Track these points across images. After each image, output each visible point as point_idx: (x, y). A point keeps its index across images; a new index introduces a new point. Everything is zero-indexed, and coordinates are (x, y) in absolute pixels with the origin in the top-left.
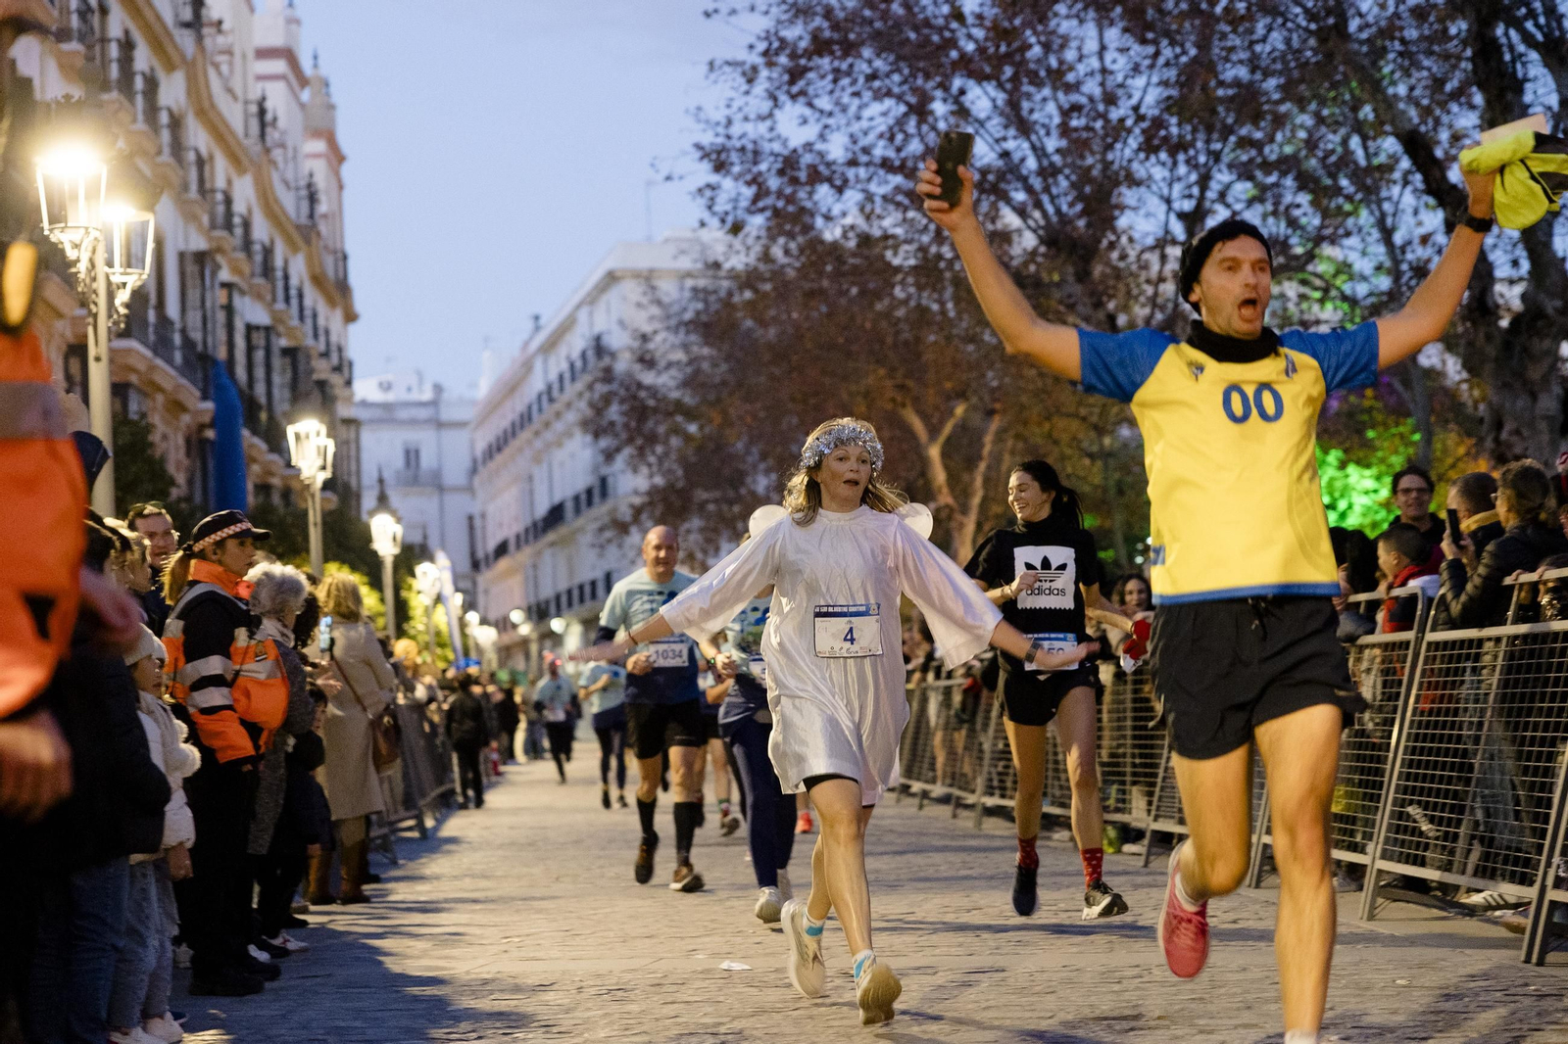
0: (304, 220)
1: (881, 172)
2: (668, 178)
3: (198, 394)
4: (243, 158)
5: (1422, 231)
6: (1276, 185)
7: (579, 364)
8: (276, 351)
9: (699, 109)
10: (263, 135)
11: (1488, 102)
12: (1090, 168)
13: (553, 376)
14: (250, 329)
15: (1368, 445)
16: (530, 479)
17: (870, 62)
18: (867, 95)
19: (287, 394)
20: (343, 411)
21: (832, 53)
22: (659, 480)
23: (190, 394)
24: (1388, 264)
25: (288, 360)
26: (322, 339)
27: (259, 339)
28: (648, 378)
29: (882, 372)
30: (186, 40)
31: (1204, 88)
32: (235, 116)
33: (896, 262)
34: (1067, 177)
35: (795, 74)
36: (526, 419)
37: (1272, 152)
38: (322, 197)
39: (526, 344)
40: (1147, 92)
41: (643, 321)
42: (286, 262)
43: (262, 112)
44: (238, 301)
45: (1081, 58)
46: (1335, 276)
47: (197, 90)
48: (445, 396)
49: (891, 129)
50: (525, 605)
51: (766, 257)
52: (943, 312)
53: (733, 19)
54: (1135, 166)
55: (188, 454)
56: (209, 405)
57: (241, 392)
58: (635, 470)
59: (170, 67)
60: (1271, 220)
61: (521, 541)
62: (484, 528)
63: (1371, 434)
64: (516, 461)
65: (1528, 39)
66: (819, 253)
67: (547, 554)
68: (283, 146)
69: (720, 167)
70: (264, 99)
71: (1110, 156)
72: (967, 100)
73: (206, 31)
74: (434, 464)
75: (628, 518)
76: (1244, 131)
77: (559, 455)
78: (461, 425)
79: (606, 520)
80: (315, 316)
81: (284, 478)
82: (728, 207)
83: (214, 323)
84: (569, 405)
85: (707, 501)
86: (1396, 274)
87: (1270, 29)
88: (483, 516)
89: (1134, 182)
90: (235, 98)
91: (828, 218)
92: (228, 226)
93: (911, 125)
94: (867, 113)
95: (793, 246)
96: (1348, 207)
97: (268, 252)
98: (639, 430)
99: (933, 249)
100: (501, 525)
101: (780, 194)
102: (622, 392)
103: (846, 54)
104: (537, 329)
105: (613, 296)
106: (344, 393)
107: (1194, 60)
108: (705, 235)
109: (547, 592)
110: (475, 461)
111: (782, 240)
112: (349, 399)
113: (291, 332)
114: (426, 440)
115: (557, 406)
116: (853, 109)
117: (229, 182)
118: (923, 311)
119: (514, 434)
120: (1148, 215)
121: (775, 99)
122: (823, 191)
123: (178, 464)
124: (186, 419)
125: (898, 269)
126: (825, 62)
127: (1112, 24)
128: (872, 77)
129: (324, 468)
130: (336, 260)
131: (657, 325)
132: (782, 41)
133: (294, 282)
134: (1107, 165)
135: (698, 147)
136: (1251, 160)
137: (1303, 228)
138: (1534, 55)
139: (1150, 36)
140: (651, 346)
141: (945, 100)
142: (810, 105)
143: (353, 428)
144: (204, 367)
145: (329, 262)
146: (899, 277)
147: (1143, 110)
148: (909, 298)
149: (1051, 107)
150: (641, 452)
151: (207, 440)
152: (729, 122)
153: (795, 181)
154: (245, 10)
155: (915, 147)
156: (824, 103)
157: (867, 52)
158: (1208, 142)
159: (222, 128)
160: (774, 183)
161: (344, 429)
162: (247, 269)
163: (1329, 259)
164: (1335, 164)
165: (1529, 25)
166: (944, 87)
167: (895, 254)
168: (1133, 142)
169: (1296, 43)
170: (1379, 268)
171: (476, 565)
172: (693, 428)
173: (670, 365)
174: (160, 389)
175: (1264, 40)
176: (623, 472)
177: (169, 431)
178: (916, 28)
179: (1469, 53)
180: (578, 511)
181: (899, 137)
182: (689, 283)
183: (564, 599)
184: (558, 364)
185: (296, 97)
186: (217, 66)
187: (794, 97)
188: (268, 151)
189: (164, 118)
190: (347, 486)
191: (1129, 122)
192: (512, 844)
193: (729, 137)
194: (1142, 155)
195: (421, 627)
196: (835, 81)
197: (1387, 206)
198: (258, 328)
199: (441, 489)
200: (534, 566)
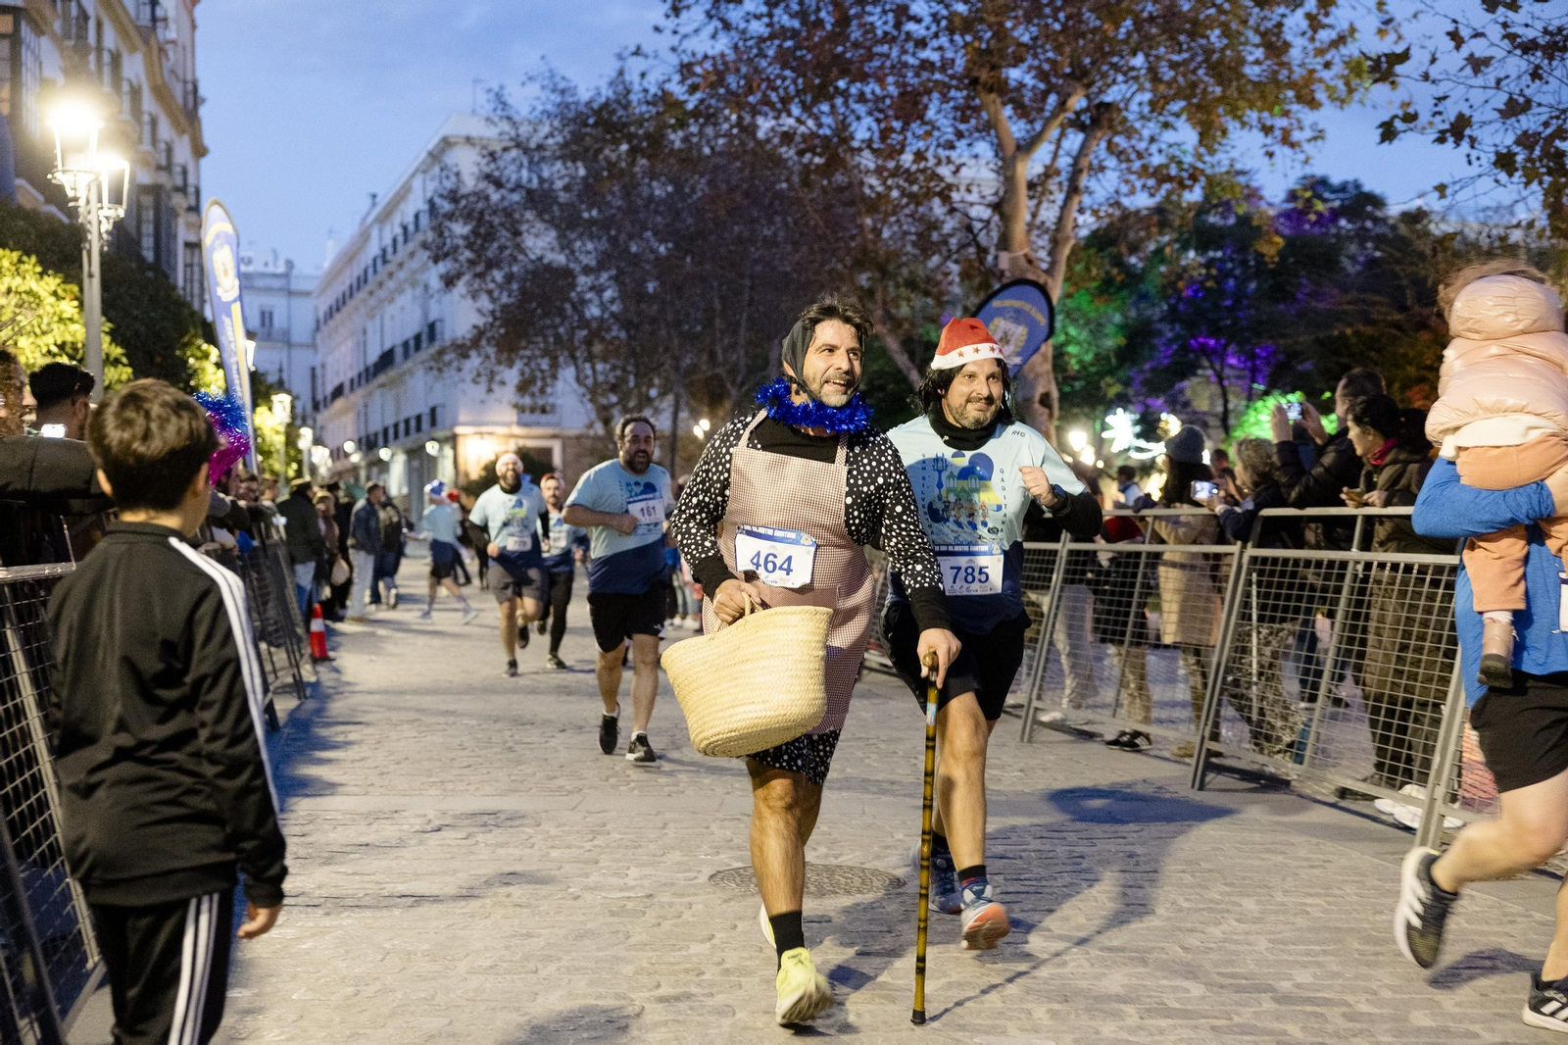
7: (411, 227)
13: (388, 241)
16: (365, 332)
36: (361, 281)
39: (364, 219)
48: (295, 272)
50: (356, 438)
61: (354, 384)
62: (323, 376)
64: (353, 318)
67: (378, 392)
74: (285, 324)
77: (391, 310)
78: (307, 294)
88: (323, 366)
100: (338, 372)
104: (374, 205)
109: (376, 426)
110: (318, 321)
114: (278, 305)
115: (390, 267)
119: (352, 295)
171: (316, 406)
180: (406, 355)
183: (391, 432)
184: (392, 230)
199: (289, 345)
200: (366, 406)
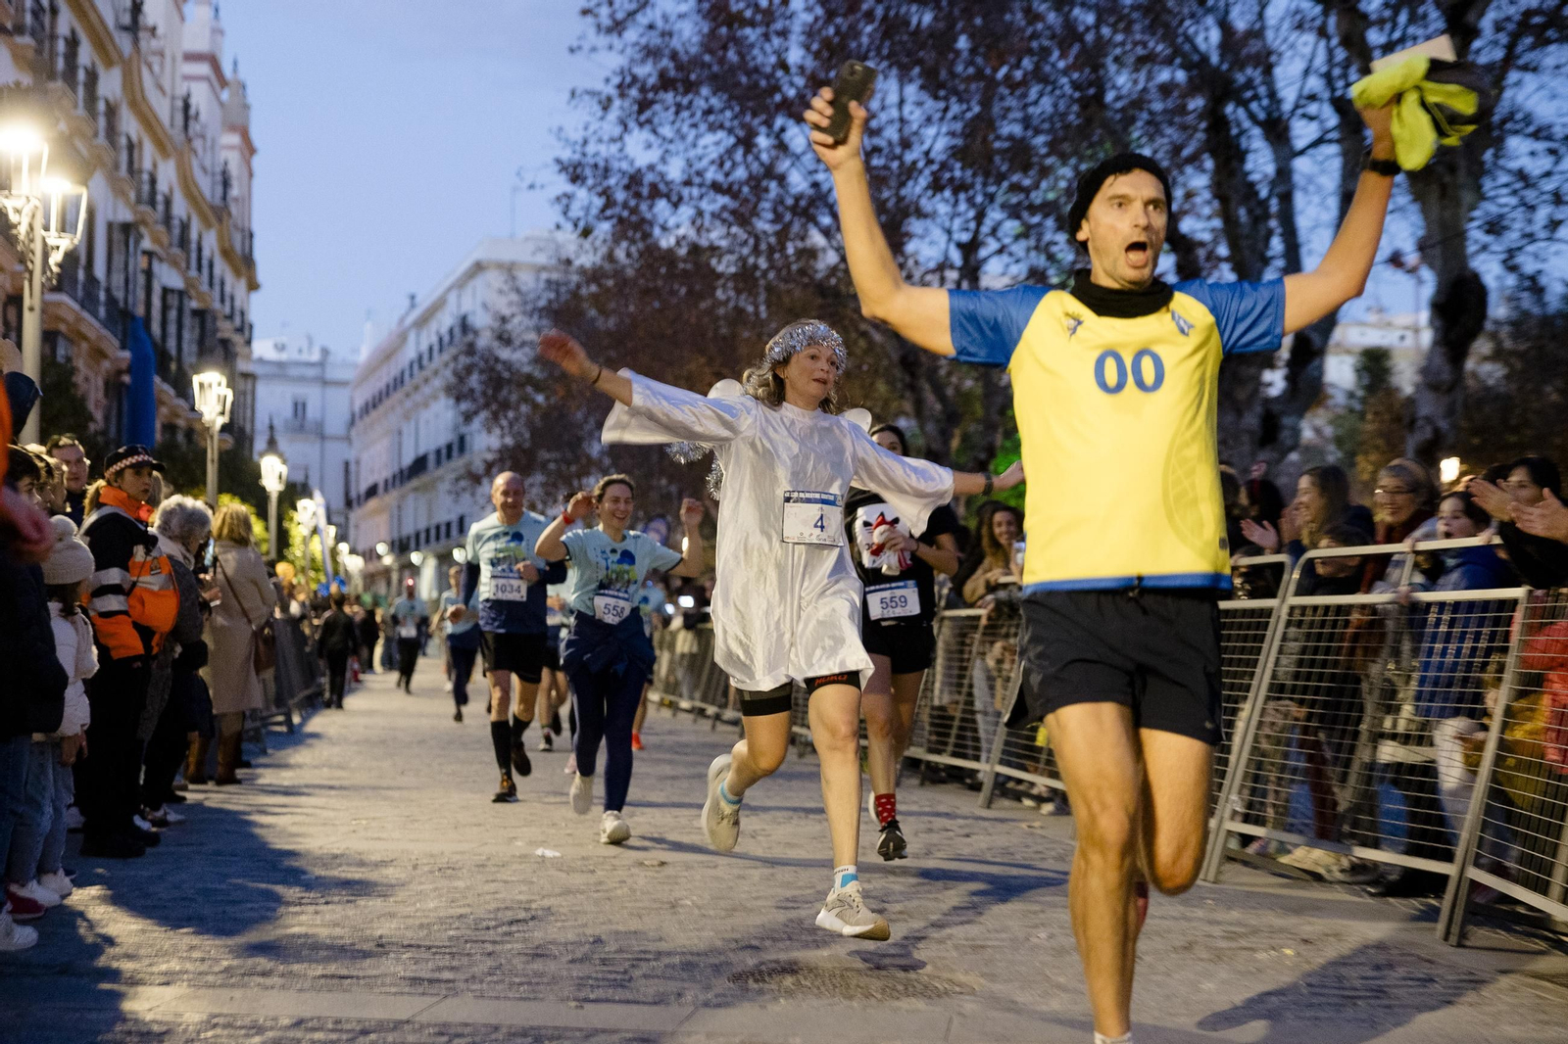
0: (218, 201)
1: (712, 193)
2: (532, 187)
3: (116, 343)
4: (169, 147)
6: (1039, 225)
7: (446, 339)
8: (187, 312)
10: (186, 127)
12: (887, 200)
13: (424, 347)
14: (166, 291)
16: (400, 433)
17: (707, 100)
18: (703, 127)
19: (194, 348)
20: (242, 366)
21: (675, 89)
22: (509, 441)
23: (111, 343)
25: (197, 321)
26: (228, 303)
27: (173, 301)
28: (505, 354)
29: (702, 360)
30: (124, 42)
31: (985, 140)
32: (163, 108)
33: (720, 268)
35: (644, 105)
36: (399, 382)
37: (1037, 197)
38: (235, 183)
39: (402, 320)
40: (937, 140)
41: (503, 304)
42: (200, 237)
43: (187, 106)
44: (156, 266)
45: (883, 108)
47: (131, 83)
48: (331, 359)
49: (721, 157)
50: (389, 539)
51: (610, 257)
52: (757, 313)
53: (594, 56)
54: (923, 202)
55: (106, 395)
56: (127, 354)
57: (154, 344)
58: (489, 431)
59: (109, 63)
60: (1033, 254)
61: (388, 485)
62: (358, 473)
64: (388, 417)
65: (1252, 117)
66: (653, 256)
67: (410, 500)
68: (203, 137)
69: (576, 178)
70: (189, 95)
71: (903, 192)
72: (787, 136)
73: (142, 35)
74: (318, 416)
75: (480, 471)
76: (1015, 178)
77: (425, 415)
78: (341, 384)
79: (462, 471)
80: (222, 284)
81: (188, 420)
82: (581, 214)
83: (135, 285)
84: (436, 373)
85: (549, 461)
87: (1041, 95)
88: (358, 463)
89: (921, 214)
90: (164, 94)
91: (664, 228)
92: (152, 202)
93: (739, 155)
94: (702, 142)
95: (633, 249)
97: (185, 227)
98: (494, 397)
99: (751, 260)
100: (372, 471)
101: (625, 205)
102: (482, 364)
103: (686, 92)
104: (413, 306)
105: (479, 282)
106: (245, 350)
107: (977, 117)
108: (560, 236)
109: (408, 529)
110: (353, 416)
111: (624, 244)
112: (248, 357)
113: (200, 296)
114: (313, 395)
115: (427, 373)
116: (690, 138)
117: (155, 165)
118: (740, 311)
119: (388, 394)
120: (932, 243)
121: (626, 127)
122: (662, 205)
123: (97, 403)
124: (106, 365)
125: (719, 276)
126: (669, 97)
127: (911, 81)
128: (709, 112)
129: (223, 413)
130: (243, 237)
131: (514, 309)
132: (635, 79)
133: (206, 253)
134: (900, 199)
135: (558, 161)
136: (1019, 204)
137: (1058, 262)
138: (1257, 131)
139: (942, 93)
140: (509, 327)
141: (768, 135)
142: (654, 132)
143: (249, 381)
144: (125, 322)
145: (237, 239)
146: (721, 282)
147: (932, 155)
148: (728, 300)
150: (495, 417)
151: (123, 384)
152: (585, 142)
153: (638, 195)
154: (177, 18)
155: (740, 173)
156: (667, 131)
157: (705, 91)
158: (985, 185)
159: (153, 120)
160: (620, 196)
161: (243, 382)
162: (165, 240)
165: (1254, 106)
166: (769, 124)
167: (719, 262)
168: (923, 181)
169: (1062, 107)
171: (349, 504)
172: (540, 398)
173: (523, 344)
174: (85, 338)
175: (1036, 103)
176: (479, 431)
177: (91, 375)
178: (748, 74)
179: (1203, 125)
180: (438, 462)
181: (728, 165)
182: (544, 276)
183: (423, 536)
184: (428, 338)
185: (218, 98)
186: (150, 66)
187: (641, 125)
188: (189, 140)
189: (101, 106)
190: (242, 430)
191: (921, 164)
192: (367, 741)
193: (584, 155)
194: (930, 193)
195: (298, 553)
196: (677, 113)
198: (172, 291)
199: (323, 437)
200: (399, 507)
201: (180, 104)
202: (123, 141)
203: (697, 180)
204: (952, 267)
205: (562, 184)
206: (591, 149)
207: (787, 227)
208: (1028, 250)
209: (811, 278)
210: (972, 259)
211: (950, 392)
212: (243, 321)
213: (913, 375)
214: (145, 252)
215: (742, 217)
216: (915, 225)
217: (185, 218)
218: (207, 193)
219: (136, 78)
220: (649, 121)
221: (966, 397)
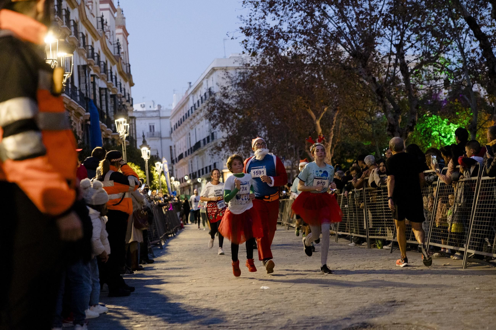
0: (116, 54)
1: (300, 35)
2: (232, 38)
3: (85, 110)
4: (97, 35)
5: (472, 48)
6: (425, 35)
7: (204, 97)
8: (109, 96)
9: (241, 16)
10: (103, 28)
11: (493, 6)
12: (366, 31)
13: (196, 102)
14: (101, 89)
15: (457, 117)
16: (189, 134)
18: (294, 10)
19: (112, 109)
20: (130, 114)
22: (230, 133)
23: (82, 110)
24: (462, 59)
25: (113, 99)
26: (123, 92)
27: (103, 92)
28: (226, 101)
29: (301, 98)
31: (402, 5)
32: (94, 22)
33: (305, 63)
34: (359, 35)
35: (271, 4)
36: (187, 115)
37: (424, 25)
38: (122, 47)
39: (187, 91)
40: (384, 7)
41: (224, 83)
42: (111, 68)
43: (102, 20)
44: (96, 80)
46: (445, 64)
47: (81, 14)
48: (161, 109)
49: (302, 20)
50: (189, 175)
51: (263, 62)
52: (320, 78)
54: (380, 30)
55: (82, 130)
56: (89, 114)
57: (98, 109)
58: (222, 131)
59: (73, 7)
60: (424, 46)
61: (187, 154)
62: (175, 150)
63: (457, 113)
64: (184, 128)
66: (280, 61)
67: (195, 157)
68: (109, 31)
69: (248, 34)
70: (103, 16)
71: (372, 27)
72: (326, 11)
74: (159, 131)
75: (221, 146)
76: (415, 18)
77: (198, 127)
78: (167, 118)
79: (214, 146)
80: (121, 84)
81: (112, 136)
82: (251, 47)
83: (89, 88)
84: (201, 110)
85: (246, 140)
86: (464, 62)
88: (175, 146)
89: (380, 35)
90: (94, 17)
91: (283, 50)
92: (93, 57)
93: (308, 19)
94: (294, 16)
95: (272, 58)
96: (449, 41)
97: (105, 65)
98: (223, 118)
99: (316, 58)
100: (180, 149)
101: (267, 42)
102: (218, 106)
104: (190, 87)
105: (214, 75)
106: (131, 109)
108: (244, 56)
109: (195, 170)
110: (172, 129)
111: (268, 57)
113: (113, 90)
114: (156, 123)
115: (197, 111)
116: (290, 15)
117: (93, 43)
118: (313, 78)
119: (184, 120)
120: (384, 46)
121: (265, 13)
122: (281, 41)
123: (79, 132)
124: (81, 118)
125: (306, 65)
128: (296, 4)
129: (126, 133)
130: (127, 67)
131: (229, 84)
133: (114, 74)
134: (371, 30)
135: (241, 28)
136: (417, 28)
137: (434, 48)
140: (227, 91)
141: (319, 11)
142: (276, 14)
143: (133, 120)
144: (86, 102)
145: (124, 67)
146: (306, 67)
147: (382, 12)
149: (353, 12)
150: (224, 125)
151: (88, 124)
152: (251, 20)
153: (272, 38)
155: (310, 26)
156: (281, 13)
158: (403, 22)
159: (90, 26)
160: (265, 39)
161: (131, 120)
162: (99, 70)
163: (443, 58)
164: (444, 28)
166: (319, 7)
167: (304, 61)
168: (379, 23)
170: (459, 60)
171: (173, 162)
172: (241, 117)
173: (233, 97)
174: (74, 109)
176: (219, 131)
177: (76, 122)
180: (205, 144)
181: (305, 23)
182: (238, 71)
183: (201, 172)
184: (197, 98)
185: (113, 16)
186: (88, 6)
187: (271, 12)
188: (105, 33)
189: (72, 23)
190: (132, 138)
191: (378, 16)
192: (190, 250)
193: (251, 25)
194: (383, 27)
195: (157, 182)
196: (284, 6)
197: (461, 41)
198: (103, 89)
199: (161, 138)
200: (191, 162)
201: (100, 19)
202: (81, 35)
203: (294, 30)
204: (393, 54)
205: (243, 37)
206: (253, 22)
207: (329, 45)
208: (422, 45)
209: (340, 63)
210: (401, 50)
211: (397, 102)
212: (129, 98)
213: (382, 97)
214: (92, 75)
215: (312, 42)
216: (378, 40)
217: (105, 62)
218: (112, 51)
219: (83, 11)
220: (274, 10)
221: (402, 103)
